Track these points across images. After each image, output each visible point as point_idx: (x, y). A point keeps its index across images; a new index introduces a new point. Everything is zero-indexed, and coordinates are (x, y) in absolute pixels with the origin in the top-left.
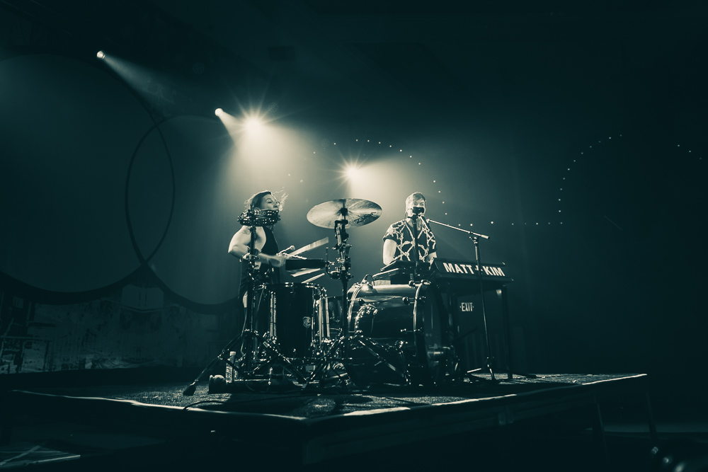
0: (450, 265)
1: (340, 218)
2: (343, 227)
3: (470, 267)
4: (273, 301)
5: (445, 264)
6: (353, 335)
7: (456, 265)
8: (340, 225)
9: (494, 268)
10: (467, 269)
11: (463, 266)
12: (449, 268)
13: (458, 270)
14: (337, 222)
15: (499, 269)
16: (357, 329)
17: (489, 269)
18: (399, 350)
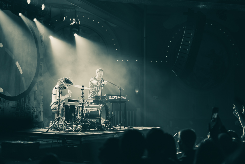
0: (110, 96)
1: (82, 88)
2: (83, 91)
3: (116, 97)
4: (64, 109)
5: (109, 96)
6: (84, 118)
7: (112, 97)
8: (82, 90)
9: (123, 97)
10: (115, 97)
11: (114, 97)
12: (110, 97)
13: (113, 98)
14: (81, 90)
15: (125, 97)
16: (85, 116)
17: (122, 97)
18: (95, 122)
